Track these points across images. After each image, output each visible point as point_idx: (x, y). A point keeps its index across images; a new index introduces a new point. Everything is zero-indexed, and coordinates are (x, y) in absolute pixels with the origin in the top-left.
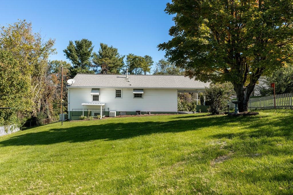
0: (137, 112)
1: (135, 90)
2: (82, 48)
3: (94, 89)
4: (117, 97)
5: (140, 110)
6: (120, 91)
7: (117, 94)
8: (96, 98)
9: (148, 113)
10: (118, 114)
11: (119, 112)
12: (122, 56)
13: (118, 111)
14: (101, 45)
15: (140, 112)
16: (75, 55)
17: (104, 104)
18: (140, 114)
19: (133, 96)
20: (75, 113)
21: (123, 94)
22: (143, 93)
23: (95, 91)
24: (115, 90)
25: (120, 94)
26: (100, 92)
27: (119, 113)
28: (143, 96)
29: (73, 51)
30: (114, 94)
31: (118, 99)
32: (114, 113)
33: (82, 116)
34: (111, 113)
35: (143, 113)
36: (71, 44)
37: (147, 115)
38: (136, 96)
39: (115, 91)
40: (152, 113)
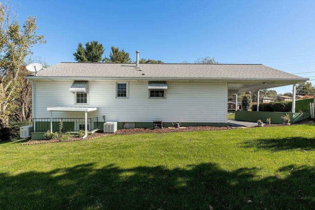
0: (155, 123)
1: (151, 82)
2: (92, 50)
3: (77, 82)
4: (119, 95)
5: (160, 121)
6: (125, 85)
7: (119, 92)
8: (81, 98)
9: (176, 125)
10: (122, 126)
11: (124, 123)
12: (134, 61)
13: (122, 121)
14: (113, 49)
15: (160, 123)
16: (84, 58)
17: (95, 109)
18: (161, 127)
19: (148, 94)
20: (41, 125)
21: (131, 90)
22: (166, 87)
23: (79, 85)
24: (115, 83)
25: (125, 92)
26: (90, 87)
27: (122, 124)
28: (167, 95)
29: (82, 54)
30: (114, 91)
31: (121, 99)
32: (113, 126)
33: (50, 133)
34: (106, 126)
35: (167, 125)
36: (80, 46)
37: (174, 128)
38: (155, 94)
39: (115, 85)
40: (183, 124)
